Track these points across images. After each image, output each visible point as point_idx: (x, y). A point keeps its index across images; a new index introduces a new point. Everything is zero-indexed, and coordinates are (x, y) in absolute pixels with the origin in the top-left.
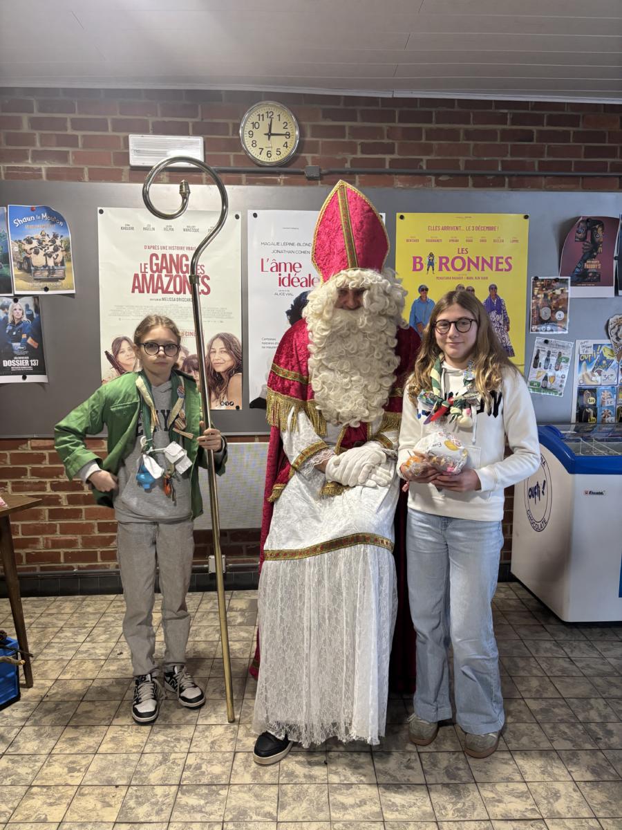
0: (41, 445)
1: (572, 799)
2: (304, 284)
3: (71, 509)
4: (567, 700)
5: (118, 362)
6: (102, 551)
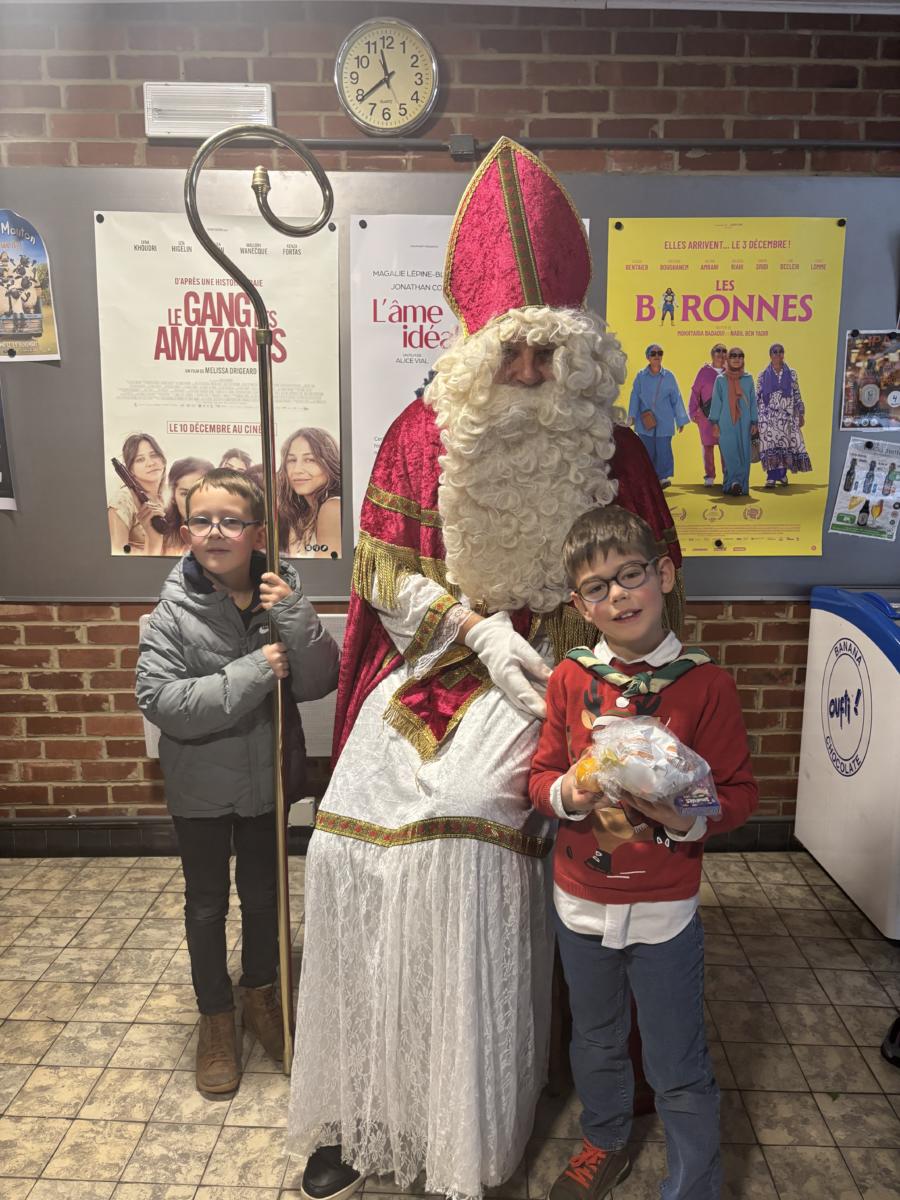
0: (12, 613)
3: (62, 718)
5: (133, 477)
6: (115, 787)
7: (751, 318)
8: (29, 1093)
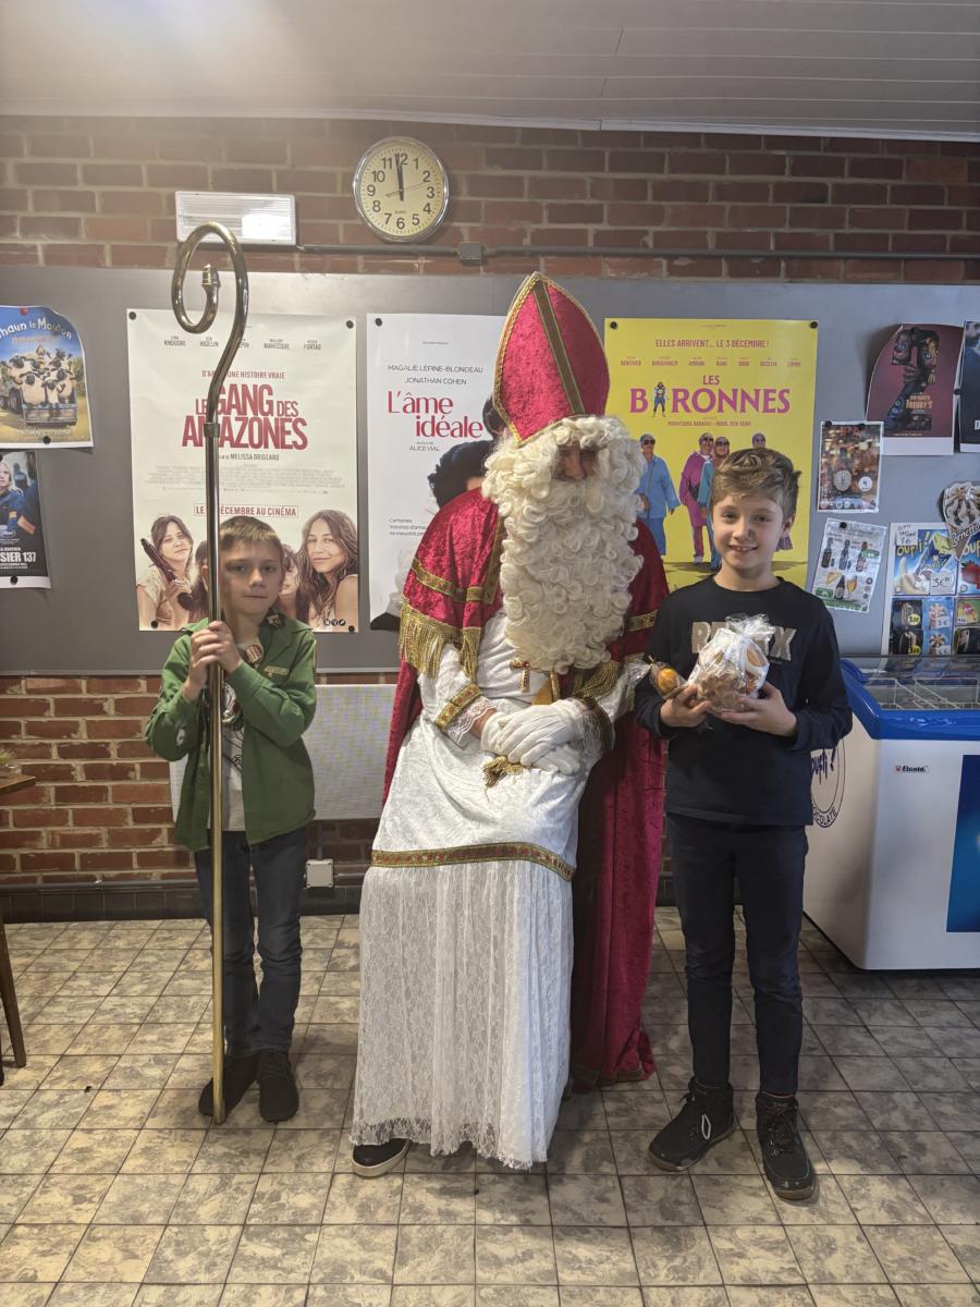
0: (42, 686)
1: (854, 1253)
2: (457, 433)
3: (90, 787)
4: (857, 1094)
5: (161, 556)
6: (140, 853)
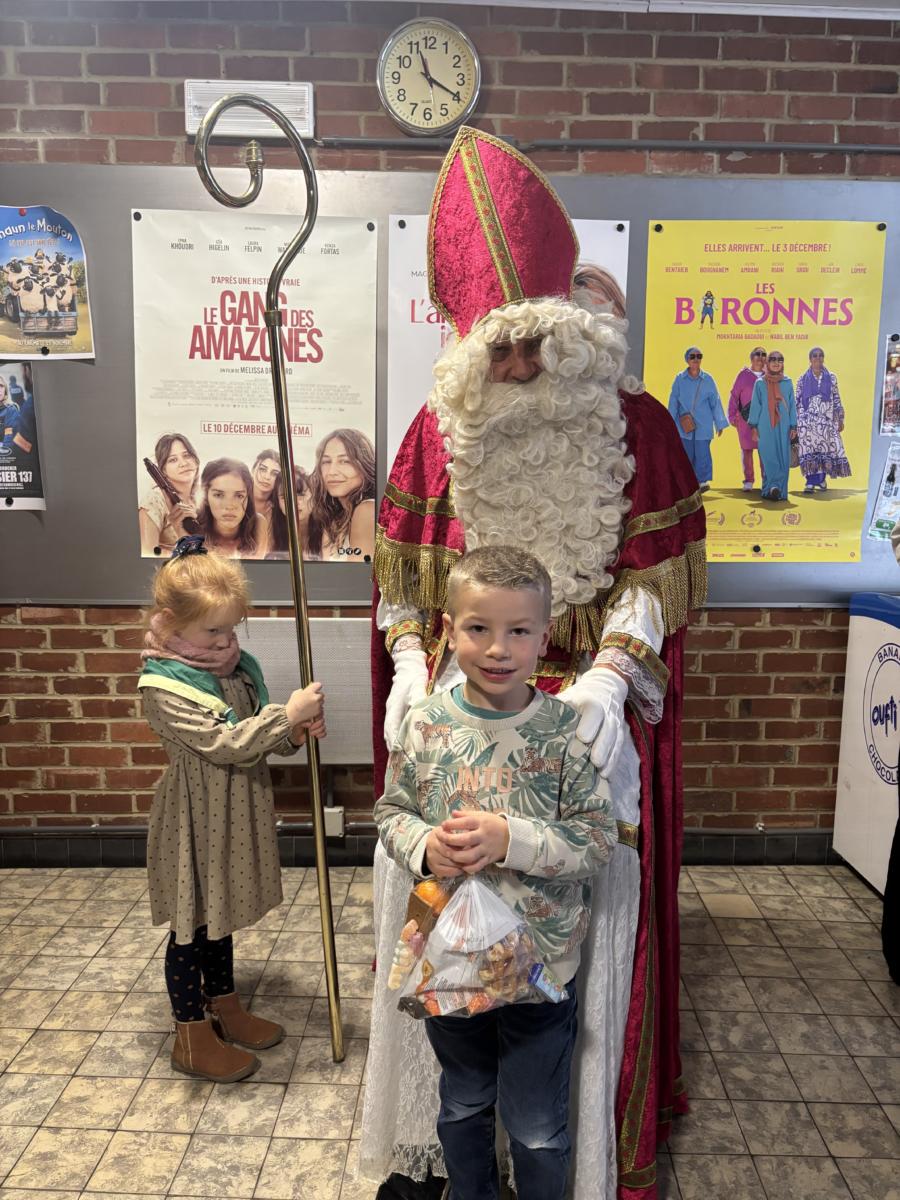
0: (39, 616)
3: (87, 724)
5: (166, 478)
6: (140, 796)
7: (792, 322)
8: (67, 1104)
